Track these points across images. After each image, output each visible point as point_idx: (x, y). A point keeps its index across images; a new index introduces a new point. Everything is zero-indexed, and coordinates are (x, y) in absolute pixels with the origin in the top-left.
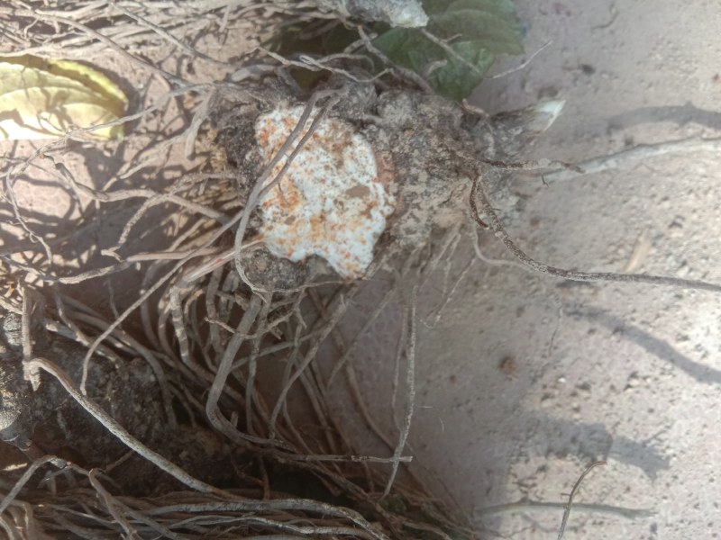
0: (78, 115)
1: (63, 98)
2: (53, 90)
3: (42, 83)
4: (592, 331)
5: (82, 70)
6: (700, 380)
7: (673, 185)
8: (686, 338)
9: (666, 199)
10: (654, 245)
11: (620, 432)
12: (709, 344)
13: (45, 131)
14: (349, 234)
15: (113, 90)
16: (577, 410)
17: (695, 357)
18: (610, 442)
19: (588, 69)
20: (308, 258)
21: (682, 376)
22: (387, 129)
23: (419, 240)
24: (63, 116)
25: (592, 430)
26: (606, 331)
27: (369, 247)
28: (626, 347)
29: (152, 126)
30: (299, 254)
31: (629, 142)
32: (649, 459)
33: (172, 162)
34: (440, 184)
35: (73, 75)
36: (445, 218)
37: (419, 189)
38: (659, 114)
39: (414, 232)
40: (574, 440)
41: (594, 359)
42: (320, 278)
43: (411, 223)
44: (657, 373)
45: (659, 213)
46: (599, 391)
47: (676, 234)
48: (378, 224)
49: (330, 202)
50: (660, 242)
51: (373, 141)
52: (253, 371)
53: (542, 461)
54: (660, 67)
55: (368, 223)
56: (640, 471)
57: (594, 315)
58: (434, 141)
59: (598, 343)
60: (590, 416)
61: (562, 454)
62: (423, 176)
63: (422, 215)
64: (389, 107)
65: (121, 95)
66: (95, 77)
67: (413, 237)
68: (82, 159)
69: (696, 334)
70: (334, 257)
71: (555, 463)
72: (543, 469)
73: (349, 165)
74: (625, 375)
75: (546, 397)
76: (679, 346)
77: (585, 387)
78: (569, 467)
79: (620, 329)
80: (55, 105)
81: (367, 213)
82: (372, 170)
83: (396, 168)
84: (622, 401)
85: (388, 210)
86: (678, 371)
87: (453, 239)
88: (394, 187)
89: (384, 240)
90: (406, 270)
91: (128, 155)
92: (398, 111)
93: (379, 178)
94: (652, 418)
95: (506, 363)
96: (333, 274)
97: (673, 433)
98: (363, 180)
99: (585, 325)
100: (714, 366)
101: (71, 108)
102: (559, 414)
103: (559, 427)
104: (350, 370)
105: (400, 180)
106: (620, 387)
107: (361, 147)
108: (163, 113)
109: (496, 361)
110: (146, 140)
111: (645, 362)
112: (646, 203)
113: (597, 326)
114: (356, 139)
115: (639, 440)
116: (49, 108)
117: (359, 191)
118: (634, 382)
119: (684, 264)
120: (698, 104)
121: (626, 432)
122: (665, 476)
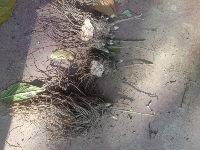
0: (70, 57)
1: (68, 55)
2: (67, 54)
3: (66, 53)
4: (126, 85)
5: (70, 51)
6: (138, 91)
7: (137, 68)
8: (137, 86)
9: (136, 70)
10: (134, 75)
11: (128, 96)
12: (140, 87)
13: (66, 58)
14: (99, 73)
15: (73, 54)
16: (123, 93)
17: (138, 88)
18: (127, 97)
19: (128, 54)
20: (95, 75)
21: (136, 91)
22: (104, 63)
23: (107, 74)
24: (68, 57)
25: (125, 96)
26: (127, 85)
27: (101, 74)
28: (130, 87)
29: (77, 58)
30: (94, 75)
31: (132, 63)
32: (131, 100)
33: (79, 62)
34: (109, 69)
35: (69, 52)
36: (109, 72)
37: (107, 69)
38: (136, 60)
39: (106, 73)
40: (123, 97)
41: (126, 88)
42: (96, 77)
43: (106, 72)
44: (133, 90)
45: (135, 71)
46: (126, 91)
47: (137, 74)
48: (102, 72)
49: (98, 69)
50: (135, 75)
51: (103, 64)
52: (89, 86)
53: (119, 99)
54: (137, 54)
55: (101, 72)
56: (130, 101)
57: (126, 83)
58: (109, 65)
59: (126, 86)
60: (125, 94)
61: (121, 98)
62: (107, 68)
63: (107, 72)
64: (104, 61)
65: (74, 54)
66: (71, 52)
67: (106, 74)
68: (69, 61)
69: (138, 86)
70: (98, 75)
71: (120, 99)
72: (119, 100)
73: (100, 66)
74: (129, 90)
75: (120, 92)
76: (136, 87)
77: (125, 91)
78: (122, 100)
79: (129, 85)
80: (67, 55)
81: (101, 71)
82: (102, 67)
83: (105, 67)
84: (129, 93)
85: (104, 71)
86: (136, 90)
87: (110, 74)
88: (104, 69)
89: (103, 74)
90: (105, 77)
91: (74, 61)
92: (105, 62)
93: (103, 68)
94: (132, 95)
95: (116, 88)
96: (97, 77)
97: (134, 97)
98: (101, 68)
99: (125, 84)
100: (140, 90)
101: (69, 56)
102: (121, 94)
103: (121, 95)
104: (98, 87)
105: (105, 68)
106: (128, 91)
107: (101, 65)
108: (78, 56)
109: (115, 87)
110: (76, 60)
111: (132, 88)
112: (133, 70)
113: (126, 84)
114: (101, 64)
115: (131, 97)
116: (67, 56)
117: (101, 69)
118: (130, 91)
119: (137, 77)
120: (141, 58)
121: (129, 96)
122: (133, 102)
